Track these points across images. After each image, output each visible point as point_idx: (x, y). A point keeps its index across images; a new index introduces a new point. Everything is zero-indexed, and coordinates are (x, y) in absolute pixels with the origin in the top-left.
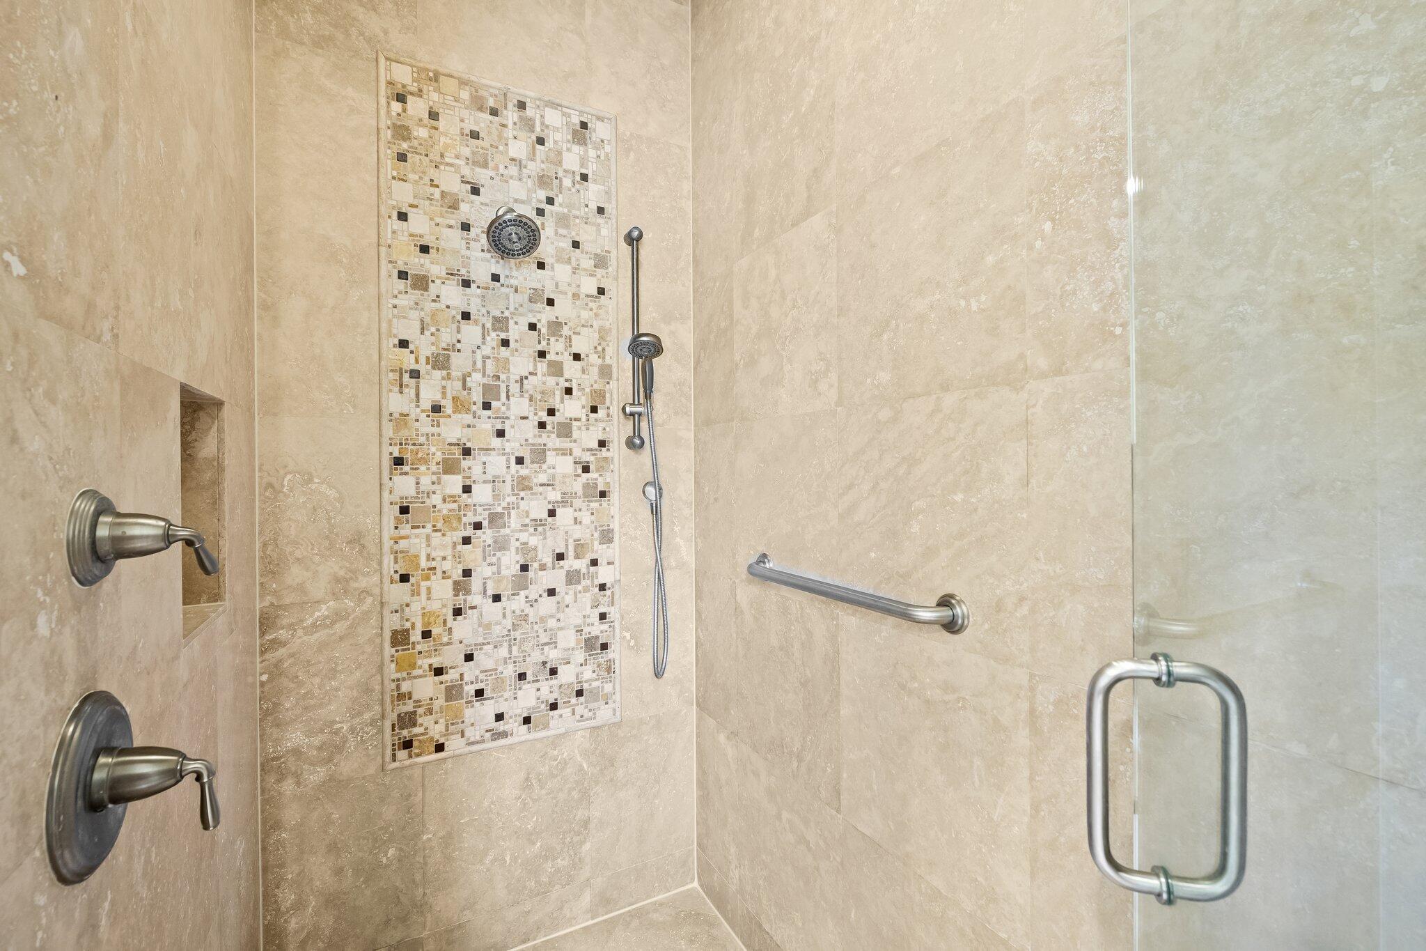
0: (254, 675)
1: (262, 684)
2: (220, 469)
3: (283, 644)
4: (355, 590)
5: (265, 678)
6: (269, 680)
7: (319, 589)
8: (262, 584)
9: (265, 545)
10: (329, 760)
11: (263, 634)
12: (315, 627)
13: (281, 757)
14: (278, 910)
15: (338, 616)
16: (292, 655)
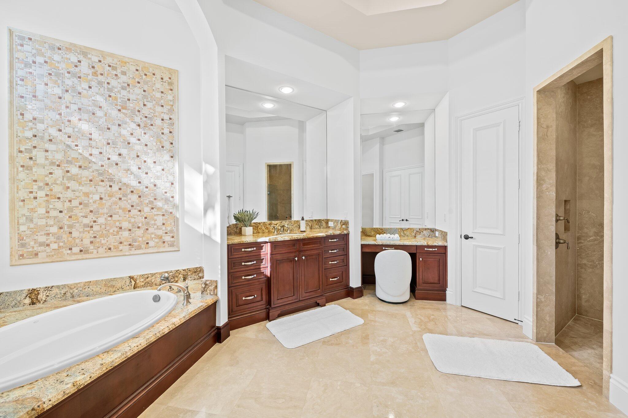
0: (576, 247)
1: (578, 250)
2: (570, 210)
3: (582, 243)
4: (600, 235)
5: (578, 249)
6: (579, 249)
7: (591, 233)
8: (578, 231)
9: (579, 224)
10: (593, 268)
11: (578, 240)
12: (589, 241)
13: (581, 264)
14: (580, 292)
15: (595, 240)
16: (584, 246)
